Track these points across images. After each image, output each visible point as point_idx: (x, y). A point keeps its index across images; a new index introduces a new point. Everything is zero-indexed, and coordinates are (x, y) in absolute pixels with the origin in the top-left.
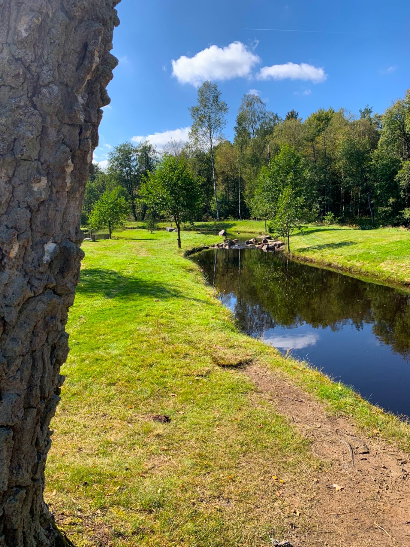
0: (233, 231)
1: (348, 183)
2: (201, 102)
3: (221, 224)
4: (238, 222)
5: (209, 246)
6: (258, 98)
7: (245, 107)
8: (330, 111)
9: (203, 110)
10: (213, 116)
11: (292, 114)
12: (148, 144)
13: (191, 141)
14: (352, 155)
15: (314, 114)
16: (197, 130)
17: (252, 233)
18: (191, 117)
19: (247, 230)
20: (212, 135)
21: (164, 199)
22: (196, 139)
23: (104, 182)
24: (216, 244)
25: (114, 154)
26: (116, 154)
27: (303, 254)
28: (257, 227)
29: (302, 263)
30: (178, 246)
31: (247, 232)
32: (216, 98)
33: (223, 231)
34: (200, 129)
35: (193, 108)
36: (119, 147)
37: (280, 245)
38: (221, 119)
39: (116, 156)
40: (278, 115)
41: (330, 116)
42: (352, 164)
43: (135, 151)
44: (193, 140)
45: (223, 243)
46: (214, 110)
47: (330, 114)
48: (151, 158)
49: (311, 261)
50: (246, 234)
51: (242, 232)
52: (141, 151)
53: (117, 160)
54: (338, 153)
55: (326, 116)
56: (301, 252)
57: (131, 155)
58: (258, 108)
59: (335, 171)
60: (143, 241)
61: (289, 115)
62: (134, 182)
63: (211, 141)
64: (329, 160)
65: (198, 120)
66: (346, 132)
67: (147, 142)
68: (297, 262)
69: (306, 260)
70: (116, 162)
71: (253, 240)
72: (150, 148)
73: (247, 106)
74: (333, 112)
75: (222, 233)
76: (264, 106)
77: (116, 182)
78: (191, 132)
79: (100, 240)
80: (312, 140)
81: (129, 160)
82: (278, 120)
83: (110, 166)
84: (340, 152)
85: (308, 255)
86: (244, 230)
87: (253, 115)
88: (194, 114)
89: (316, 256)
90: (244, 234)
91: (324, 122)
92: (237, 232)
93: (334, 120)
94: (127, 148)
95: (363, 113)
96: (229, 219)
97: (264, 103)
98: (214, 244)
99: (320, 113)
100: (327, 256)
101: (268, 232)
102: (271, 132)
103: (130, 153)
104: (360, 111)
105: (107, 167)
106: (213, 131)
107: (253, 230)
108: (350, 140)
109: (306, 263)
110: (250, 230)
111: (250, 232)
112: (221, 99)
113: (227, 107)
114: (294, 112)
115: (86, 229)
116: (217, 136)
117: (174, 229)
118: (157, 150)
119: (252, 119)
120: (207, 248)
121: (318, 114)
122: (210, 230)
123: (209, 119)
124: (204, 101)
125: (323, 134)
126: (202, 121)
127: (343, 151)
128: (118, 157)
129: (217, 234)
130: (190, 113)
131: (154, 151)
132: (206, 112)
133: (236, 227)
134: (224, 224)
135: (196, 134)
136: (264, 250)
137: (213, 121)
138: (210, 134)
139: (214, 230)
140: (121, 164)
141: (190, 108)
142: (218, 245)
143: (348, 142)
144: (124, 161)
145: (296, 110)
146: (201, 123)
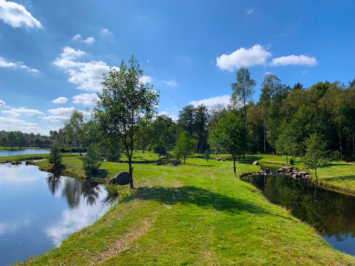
0: (262, 162)
1: (346, 131)
2: (238, 80)
3: (252, 157)
4: (264, 156)
5: (252, 172)
6: (275, 76)
7: (266, 82)
8: (326, 83)
9: (240, 85)
10: (246, 88)
11: (298, 85)
12: (203, 106)
13: (231, 104)
14: (347, 112)
15: (314, 85)
16: (235, 97)
17: (276, 164)
18: (231, 89)
19: (272, 162)
20: (245, 100)
21: (226, 141)
22: (234, 102)
23: (175, 129)
24: (256, 172)
25: (182, 112)
26: (183, 112)
27: (330, 183)
28: (279, 160)
29: (331, 190)
30: (233, 172)
31: (272, 163)
32: (248, 77)
33: (256, 162)
34: (237, 96)
35: (233, 84)
36: (185, 107)
37: (305, 174)
38: (252, 90)
39: (184, 113)
40: (290, 86)
41: (326, 87)
42: (348, 118)
43: (195, 110)
44: (233, 103)
45: (261, 171)
46: (246, 85)
47: (326, 85)
48: (205, 114)
49: (338, 188)
50: (272, 164)
51: (269, 163)
52: (199, 110)
53: (184, 115)
54: (336, 110)
55: (324, 86)
56: (327, 181)
57: (192, 112)
58: (275, 82)
59: (334, 122)
60: (207, 167)
61: (296, 86)
62: (194, 129)
63: (245, 103)
64: (328, 115)
65: (236, 91)
66: (342, 97)
67: (202, 104)
68: (326, 188)
69: (333, 187)
70: (183, 117)
71: (282, 169)
72: (204, 108)
73: (268, 82)
74: (329, 84)
75: (256, 163)
76: (280, 81)
77: (182, 129)
78: (231, 98)
79: (179, 165)
80: (316, 102)
81: (191, 115)
82: (289, 89)
83: (179, 119)
84: (338, 110)
85: (335, 184)
86: (270, 162)
87: (272, 86)
88: (234, 87)
89: (342, 185)
90: (270, 164)
91: (322, 90)
92: (265, 163)
93: (330, 88)
94: (190, 108)
95: (352, 83)
96: (257, 153)
97: (279, 79)
98: (255, 171)
99: (319, 84)
100: (351, 185)
101: (289, 164)
102: (285, 97)
103: (192, 111)
104: (349, 82)
105: (178, 120)
106: (246, 97)
107: (277, 162)
108: (345, 102)
109: (334, 190)
110: (274, 162)
111: (275, 164)
112: (251, 78)
113: (255, 82)
114: (299, 84)
115: (164, 157)
116: (249, 100)
117: (221, 159)
118: (209, 109)
119: (271, 89)
120: (251, 174)
121: (317, 85)
122: (244, 161)
123: (244, 90)
124: (240, 79)
125: (324, 98)
126: (238, 91)
127: (340, 109)
128: (185, 113)
129: (252, 164)
130: (231, 87)
131: (207, 110)
132: (241, 86)
133: (263, 160)
134: (254, 157)
135: (234, 99)
136: (294, 178)
137: (246, 91)
138: (244, 99)
139: (247, 161)
140: (186, 118)
141: (231, 84)
142: (258, 172)
143: (344, 103)
144: (188, 116)
145: (301, 83)
146: (238, 93)
